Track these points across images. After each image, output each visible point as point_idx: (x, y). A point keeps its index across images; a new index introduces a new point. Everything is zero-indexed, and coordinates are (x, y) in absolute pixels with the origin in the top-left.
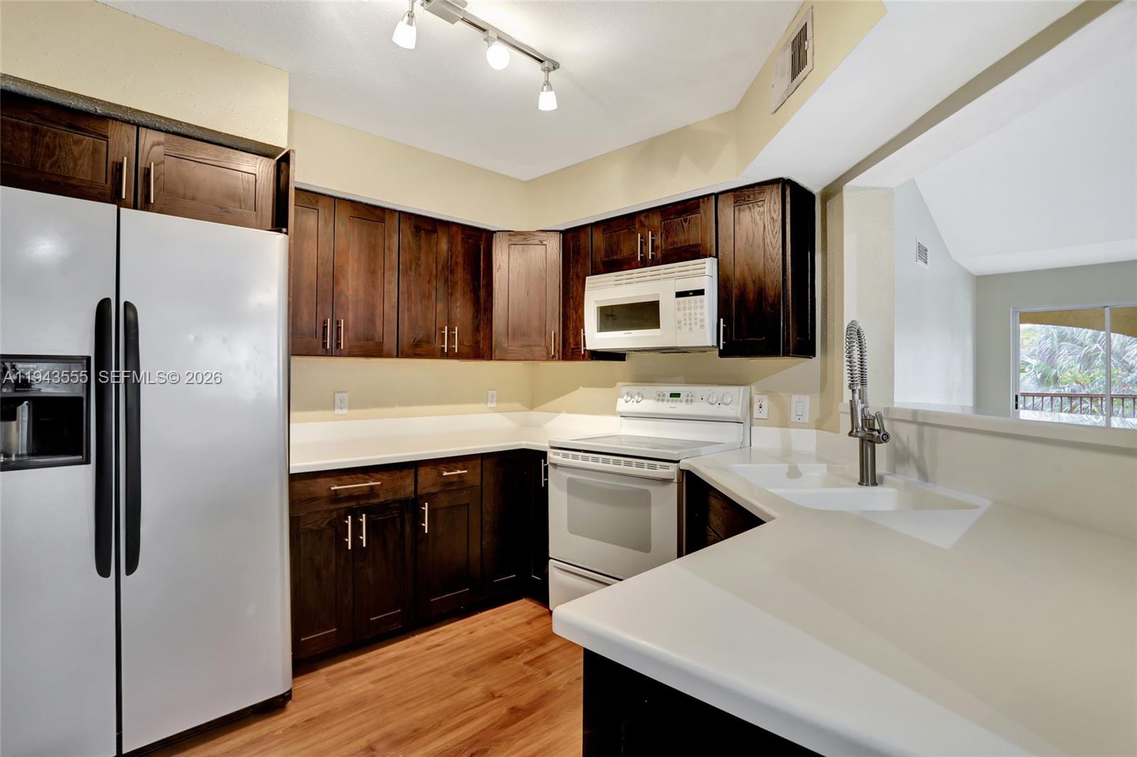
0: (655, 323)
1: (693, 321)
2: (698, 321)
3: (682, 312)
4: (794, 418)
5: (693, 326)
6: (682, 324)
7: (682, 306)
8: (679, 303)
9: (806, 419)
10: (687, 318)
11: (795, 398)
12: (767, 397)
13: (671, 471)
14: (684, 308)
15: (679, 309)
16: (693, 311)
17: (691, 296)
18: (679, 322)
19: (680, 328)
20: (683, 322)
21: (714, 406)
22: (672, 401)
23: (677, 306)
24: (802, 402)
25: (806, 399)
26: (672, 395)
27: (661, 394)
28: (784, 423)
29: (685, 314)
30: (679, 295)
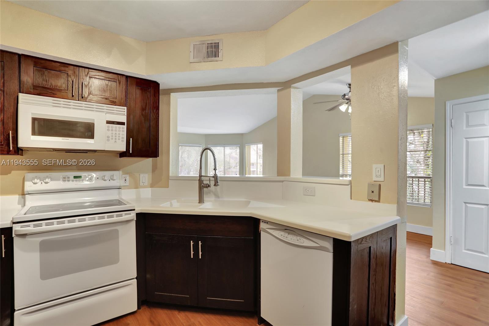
0: (92, 137)
1: (117, 138)
2: (120, 138)
3: (110, 132)
4: (141, 184)
5: (117, 140)
6: (110, 138)
7: (110, 129)
8: (108, 127)
9: (146, 184)
10: (114, 135)
11: (142, 175)
12: (128, 175)
13: (132, 216)
14: (112, 130)
15: (108, 130)
16: (118, 133)
17: (115, 124)
18: (108, 137)
19: (108, 140)
20: (111, 137)
21: (106, 181)
22: (76, 181)
23: (107, 128)
24: (145, 177)
25: (146, 176)
26: (75, 177)
27: (66, 177)
28: (137, 186)
29: (112, 133)
30: (108, 122)
